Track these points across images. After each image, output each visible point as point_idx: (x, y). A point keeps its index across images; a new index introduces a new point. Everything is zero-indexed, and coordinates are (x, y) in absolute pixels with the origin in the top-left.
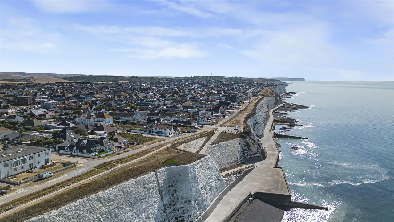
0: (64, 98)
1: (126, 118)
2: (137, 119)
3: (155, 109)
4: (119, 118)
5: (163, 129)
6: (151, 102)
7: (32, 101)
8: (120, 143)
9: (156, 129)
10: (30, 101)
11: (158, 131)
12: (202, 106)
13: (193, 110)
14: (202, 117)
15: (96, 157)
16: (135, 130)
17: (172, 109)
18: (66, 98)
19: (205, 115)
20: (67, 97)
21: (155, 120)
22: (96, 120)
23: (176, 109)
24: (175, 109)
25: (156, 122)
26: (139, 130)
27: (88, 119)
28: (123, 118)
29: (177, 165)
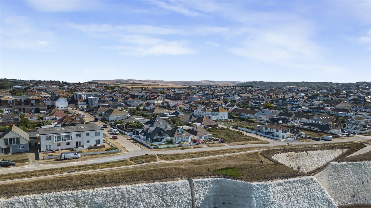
0: (213, 96)
1: (249, 115)
2: (260, 117)
3: (294, 109)
4: (242, 115)
5: (275, 130)
6: (294, 102)
7: (184, 97)
8: (200, 137)
9: (266, 129)
10: (183, 97)
11: (268, 132)
12: (365, 109)
13: (347, 113)
14: (353, 122)
15: (152, 147)
16: (243, 127)
17: (317, 110)
18: (214, 96)
19: (358, 121)
20: (216, 96)
21: (280, 120)
22: (210, 113)
25: (280, 122)
26: (247, 128)
27: (203, 112)
28: (246, 114)
29: (234, 179)
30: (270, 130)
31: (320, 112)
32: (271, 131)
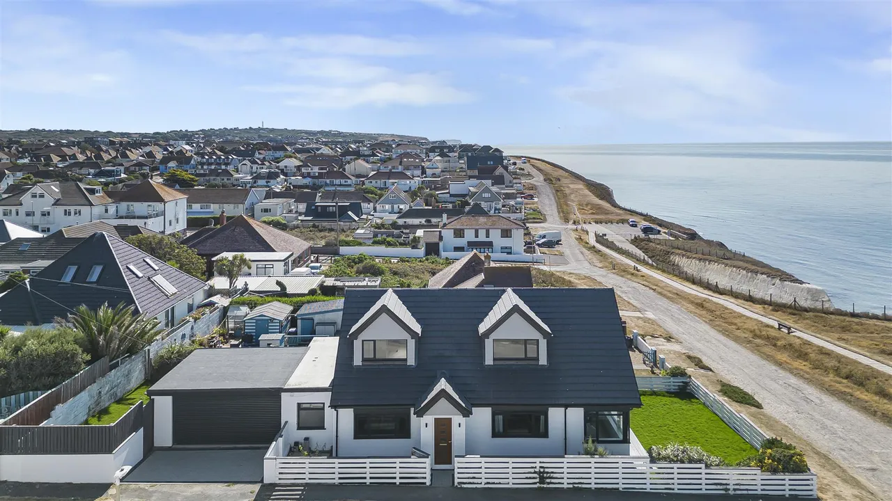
1: (214, 207)
5: (496, 234)
9: (460, 234)
11: (473, 244)
16: (360, 244)
17: (328, 181)
21: (345, 208)
22: (112, 209)
23: (343, 181)
24: (337, 182)
25: (353, 215)
26: (382, 244)
27: (72, 209)
30: (477, 236)
31: (341, 185)
32: (482, 237)
